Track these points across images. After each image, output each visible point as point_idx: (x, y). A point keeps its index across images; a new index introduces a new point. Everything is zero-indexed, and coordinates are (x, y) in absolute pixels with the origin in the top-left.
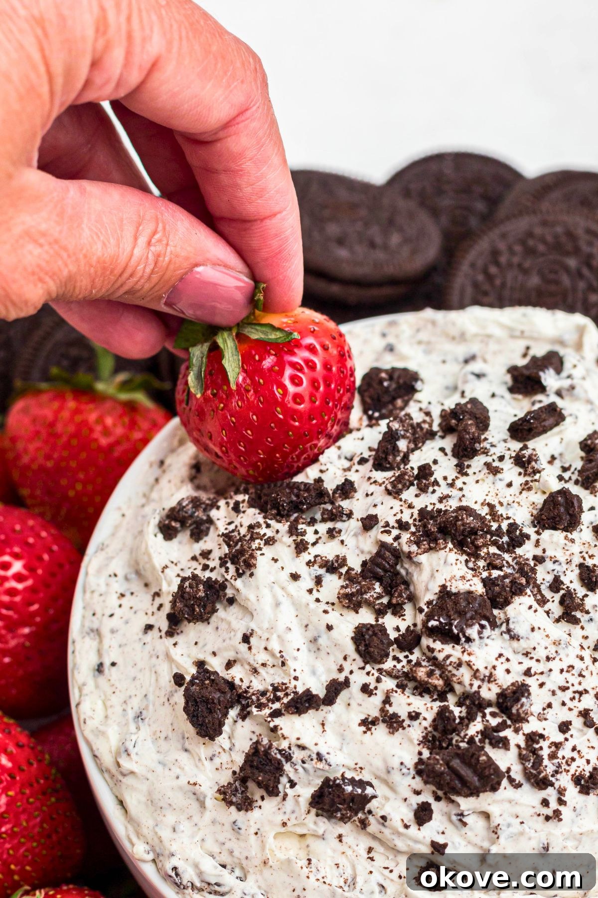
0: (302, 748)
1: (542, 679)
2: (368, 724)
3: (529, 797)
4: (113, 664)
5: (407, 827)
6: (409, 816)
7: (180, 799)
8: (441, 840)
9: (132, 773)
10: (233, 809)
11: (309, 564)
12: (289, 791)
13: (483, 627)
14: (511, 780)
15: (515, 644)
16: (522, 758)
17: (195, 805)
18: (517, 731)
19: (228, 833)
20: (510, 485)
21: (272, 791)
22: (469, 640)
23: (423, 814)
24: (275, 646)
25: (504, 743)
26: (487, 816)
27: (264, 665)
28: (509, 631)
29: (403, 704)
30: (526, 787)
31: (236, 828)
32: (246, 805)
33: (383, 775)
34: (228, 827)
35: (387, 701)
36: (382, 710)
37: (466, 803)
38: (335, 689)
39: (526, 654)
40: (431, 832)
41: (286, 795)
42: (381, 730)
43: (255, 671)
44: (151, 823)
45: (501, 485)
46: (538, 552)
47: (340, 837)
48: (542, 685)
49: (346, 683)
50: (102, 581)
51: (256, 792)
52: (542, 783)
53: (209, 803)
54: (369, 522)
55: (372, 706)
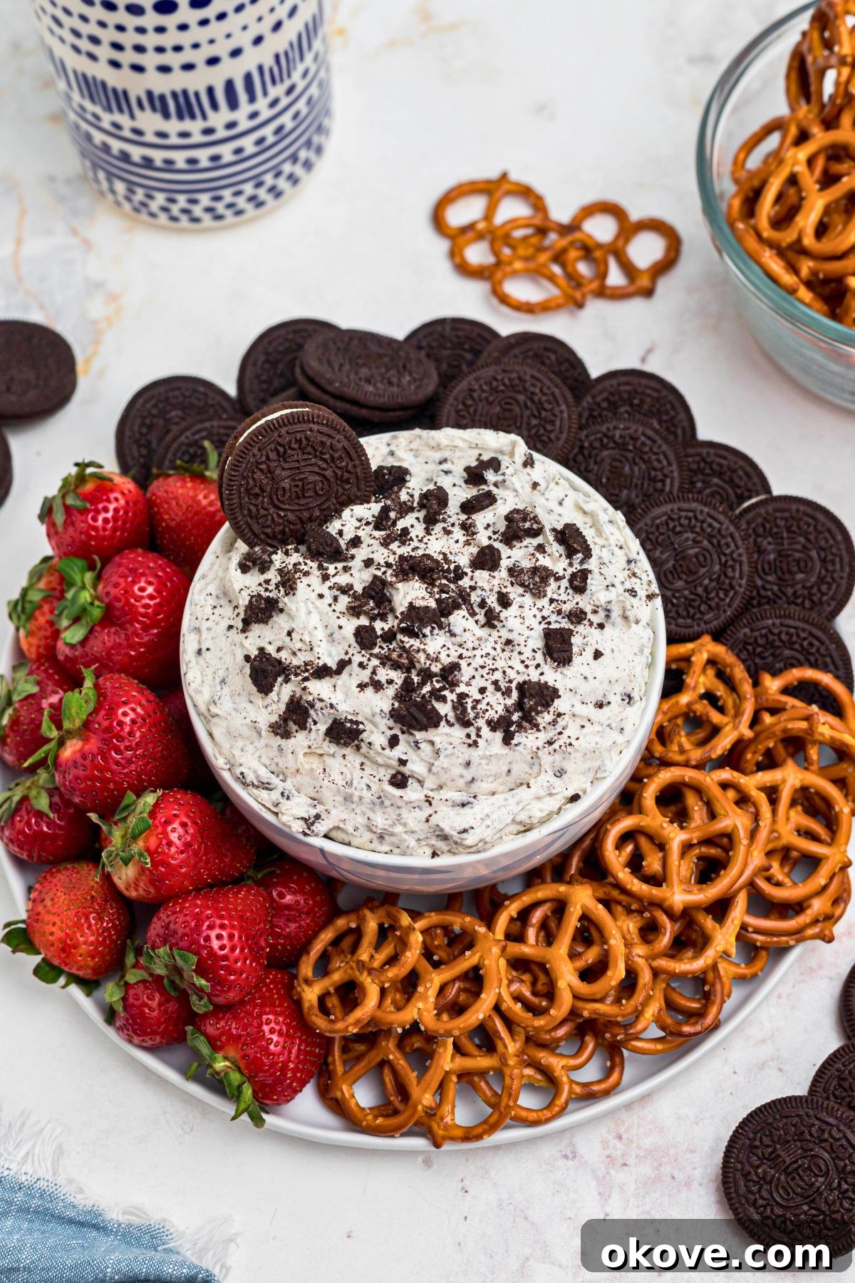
0: (321, 700)
1: (469, 660)
2: (362, 686)
3: (458, 733)
4: (208, 649)
5: (383, 749)
6: (385, 742)
7: (246, 731)
8: (404, 757)
9: (217, 715)
10: (278, 737)
11: (330, 588)
12: (313, 727)
13: (433, 628)
14: (448, 722)
15: (453, 639)
16: (454, 708)
17: (255, 735)
18: (452, 692)
19: (274, 753)
20: (457, 542)
21: (303, 726)
22: (424, 636)
23: (394, 742)
24: (307, 638)
25: (444, 699)
26: (432, 743)
27: (300, 650)
28: (450, 631)
29: (384, 674)
30: (457, 726)
31: (280, 749)
32: (287, 735)
33: (370, 718)
34: (275, 748)
35: (374, 672)
36: (371, 678)
37: (419, 735)
38: (343, 665)
39: (460, 645)
40: (398, 752)
41: (311, 730)
42: (370, 690)
43: (294, 654)
44: (228, 746)
45: (451, 542)
46: (472, 583)
47: (344, 756)
48: (469, 665)
49: (350, 662)
50: (202, 597)
51: (293, 727)
52: (466, 724)
53: (263, 733)
54: (368, 563)
55: (365, 676)
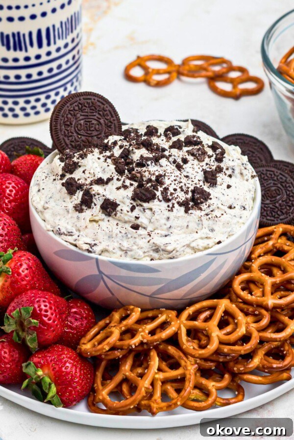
0: (98, 194)
1: (169, 177)
2: (118, 189)
3: (164, 205)
4: (43, 189)
5: (128, 212)
6: (129, 210)
7: (61, 212)
8: (138, 216)
9: (48, 208)
10: (77, 212)
11: (103, 156)
12: (94, 207)
13: (152, 162)
14: (159, 199)
15: (161, 168)
16: (162, 193)
17: (66, 213)
18: (161, 187)
19: (75, 220)
20: (163, 140)
21: (89, 207)
22: (148, 165)
23: (133, 209)
24: (92, 172)
25: (157, 190)
26: (151, 209)
27: (89, 177)
28: (160, 165)
29: (128, 182)
30: (163, 202)
31: (78, 218)
32: (81, 211)
33: (122, 200)
34: (76, 218)
35: (124, 182)
36: (122, 184)
37: (146, 205)
38: (109, 180)
39: (165, 171)
40: (137, 212)
41: (93, 208)
42: (122, 189)
43: (86, 179)
44: (52, 220)
45: (161, 140)
46: (170, 154)
47: (109, 221)
48: (169, 179)
49: (112, 179)
50: (40, 174)
51: (84, 207)
52: (168, 200)
53: (70, 211)
54: (121, 147)
55: (120, 184)
